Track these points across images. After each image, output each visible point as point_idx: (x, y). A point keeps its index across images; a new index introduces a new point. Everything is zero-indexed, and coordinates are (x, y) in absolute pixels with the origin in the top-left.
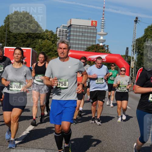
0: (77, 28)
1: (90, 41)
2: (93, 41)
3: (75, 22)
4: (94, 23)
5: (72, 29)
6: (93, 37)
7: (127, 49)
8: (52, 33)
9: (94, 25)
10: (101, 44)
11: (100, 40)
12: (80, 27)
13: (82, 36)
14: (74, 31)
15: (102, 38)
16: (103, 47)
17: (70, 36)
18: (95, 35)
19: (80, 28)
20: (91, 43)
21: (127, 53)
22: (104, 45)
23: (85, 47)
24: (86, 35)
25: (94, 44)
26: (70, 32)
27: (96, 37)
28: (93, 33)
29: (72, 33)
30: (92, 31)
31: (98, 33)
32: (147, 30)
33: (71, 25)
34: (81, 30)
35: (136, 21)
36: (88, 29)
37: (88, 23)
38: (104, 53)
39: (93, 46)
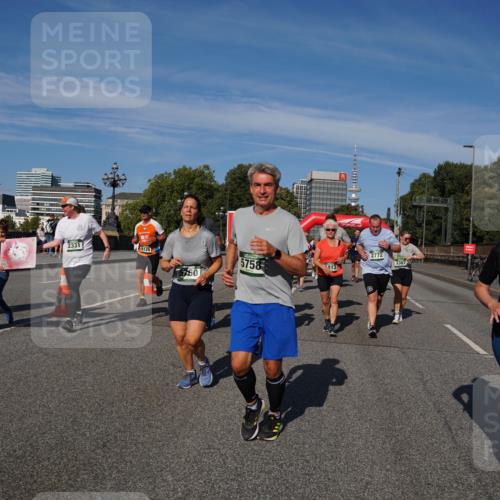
0: (320, 183)
1: (338, 200)
2: (342, 200)
3: (317, 175)
4: (343, 176)
5: (314, 185)
6: (342, 195)
7: (389, 210)
8: (288, 191)
9: (343, 180)
10: (353, 204)
11: (352, 198)
12: (324, 181)
13: (327, 194)
14: (316, 188)
15: (354, 196)
16: (355, 208)
17: (311, 193)
18: (344, 192)
19: (324, 183)
20: (340, 203)
21: (389, 215)
22: (358, 206)
23: (332, 208)
24: (333, 192)
25: (344, 203)
26: (311, 188)
27: (345, 195)
28: (343, 189)
29: (313, 190)
30: (341, 187)
31: (349, 189)
32: (413, 185)
33: (312, 180)
34: (326, 186)
35: (399, 173)
36: (335, 184)
37: (335, 176)
38: (357, 215)
39: (343, 206)
